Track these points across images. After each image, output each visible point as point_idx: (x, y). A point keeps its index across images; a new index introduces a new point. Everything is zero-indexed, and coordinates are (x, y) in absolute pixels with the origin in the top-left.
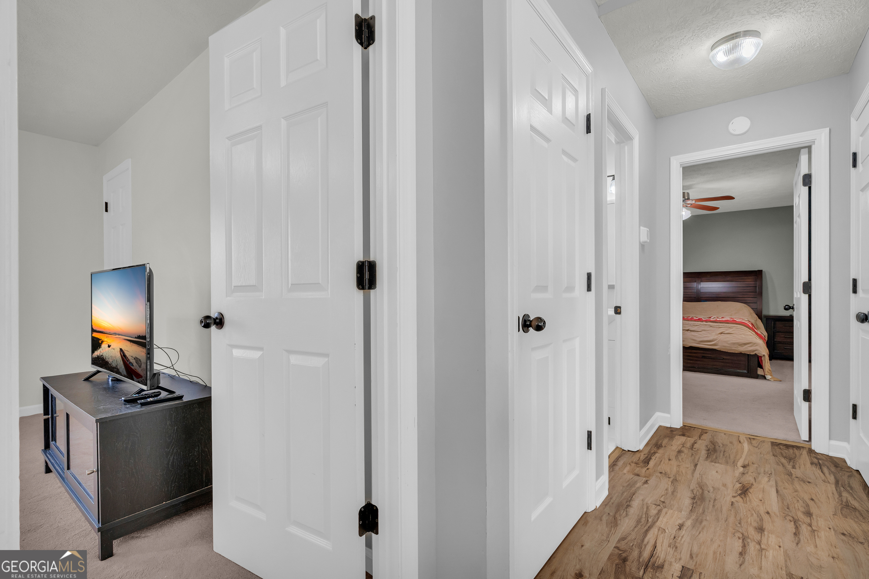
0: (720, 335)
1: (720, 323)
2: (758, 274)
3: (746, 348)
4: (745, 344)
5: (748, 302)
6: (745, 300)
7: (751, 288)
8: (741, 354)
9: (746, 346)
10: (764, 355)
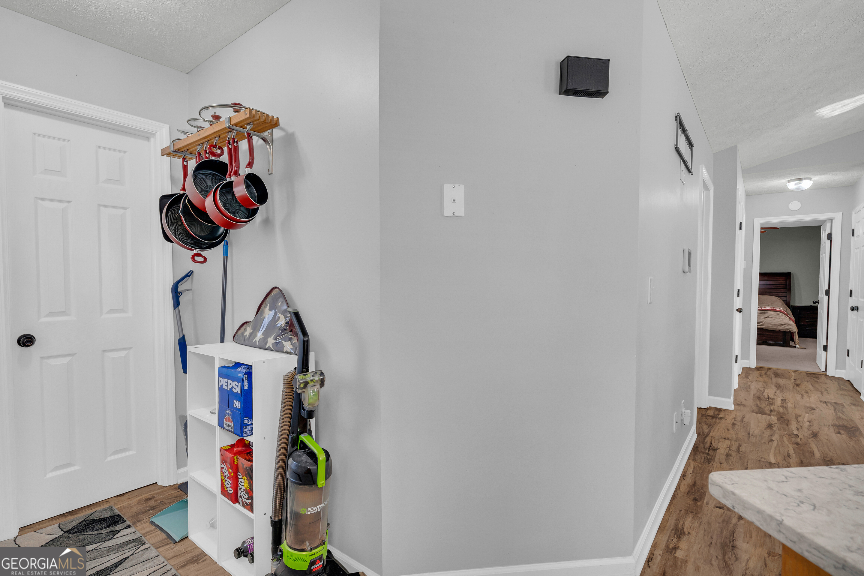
0: (765, 319)
1: (765, 311)
2: (788, 276)
3: (783, 327)
4: (783, 325)
5: (780, 296)
6: (778, 294)
7: (783, 285)
8: (780, 331)
9: (783, 326)
10: (795, 332)
